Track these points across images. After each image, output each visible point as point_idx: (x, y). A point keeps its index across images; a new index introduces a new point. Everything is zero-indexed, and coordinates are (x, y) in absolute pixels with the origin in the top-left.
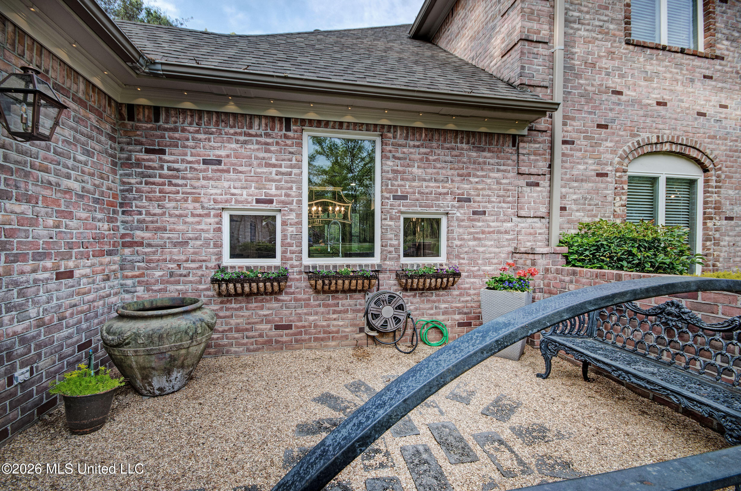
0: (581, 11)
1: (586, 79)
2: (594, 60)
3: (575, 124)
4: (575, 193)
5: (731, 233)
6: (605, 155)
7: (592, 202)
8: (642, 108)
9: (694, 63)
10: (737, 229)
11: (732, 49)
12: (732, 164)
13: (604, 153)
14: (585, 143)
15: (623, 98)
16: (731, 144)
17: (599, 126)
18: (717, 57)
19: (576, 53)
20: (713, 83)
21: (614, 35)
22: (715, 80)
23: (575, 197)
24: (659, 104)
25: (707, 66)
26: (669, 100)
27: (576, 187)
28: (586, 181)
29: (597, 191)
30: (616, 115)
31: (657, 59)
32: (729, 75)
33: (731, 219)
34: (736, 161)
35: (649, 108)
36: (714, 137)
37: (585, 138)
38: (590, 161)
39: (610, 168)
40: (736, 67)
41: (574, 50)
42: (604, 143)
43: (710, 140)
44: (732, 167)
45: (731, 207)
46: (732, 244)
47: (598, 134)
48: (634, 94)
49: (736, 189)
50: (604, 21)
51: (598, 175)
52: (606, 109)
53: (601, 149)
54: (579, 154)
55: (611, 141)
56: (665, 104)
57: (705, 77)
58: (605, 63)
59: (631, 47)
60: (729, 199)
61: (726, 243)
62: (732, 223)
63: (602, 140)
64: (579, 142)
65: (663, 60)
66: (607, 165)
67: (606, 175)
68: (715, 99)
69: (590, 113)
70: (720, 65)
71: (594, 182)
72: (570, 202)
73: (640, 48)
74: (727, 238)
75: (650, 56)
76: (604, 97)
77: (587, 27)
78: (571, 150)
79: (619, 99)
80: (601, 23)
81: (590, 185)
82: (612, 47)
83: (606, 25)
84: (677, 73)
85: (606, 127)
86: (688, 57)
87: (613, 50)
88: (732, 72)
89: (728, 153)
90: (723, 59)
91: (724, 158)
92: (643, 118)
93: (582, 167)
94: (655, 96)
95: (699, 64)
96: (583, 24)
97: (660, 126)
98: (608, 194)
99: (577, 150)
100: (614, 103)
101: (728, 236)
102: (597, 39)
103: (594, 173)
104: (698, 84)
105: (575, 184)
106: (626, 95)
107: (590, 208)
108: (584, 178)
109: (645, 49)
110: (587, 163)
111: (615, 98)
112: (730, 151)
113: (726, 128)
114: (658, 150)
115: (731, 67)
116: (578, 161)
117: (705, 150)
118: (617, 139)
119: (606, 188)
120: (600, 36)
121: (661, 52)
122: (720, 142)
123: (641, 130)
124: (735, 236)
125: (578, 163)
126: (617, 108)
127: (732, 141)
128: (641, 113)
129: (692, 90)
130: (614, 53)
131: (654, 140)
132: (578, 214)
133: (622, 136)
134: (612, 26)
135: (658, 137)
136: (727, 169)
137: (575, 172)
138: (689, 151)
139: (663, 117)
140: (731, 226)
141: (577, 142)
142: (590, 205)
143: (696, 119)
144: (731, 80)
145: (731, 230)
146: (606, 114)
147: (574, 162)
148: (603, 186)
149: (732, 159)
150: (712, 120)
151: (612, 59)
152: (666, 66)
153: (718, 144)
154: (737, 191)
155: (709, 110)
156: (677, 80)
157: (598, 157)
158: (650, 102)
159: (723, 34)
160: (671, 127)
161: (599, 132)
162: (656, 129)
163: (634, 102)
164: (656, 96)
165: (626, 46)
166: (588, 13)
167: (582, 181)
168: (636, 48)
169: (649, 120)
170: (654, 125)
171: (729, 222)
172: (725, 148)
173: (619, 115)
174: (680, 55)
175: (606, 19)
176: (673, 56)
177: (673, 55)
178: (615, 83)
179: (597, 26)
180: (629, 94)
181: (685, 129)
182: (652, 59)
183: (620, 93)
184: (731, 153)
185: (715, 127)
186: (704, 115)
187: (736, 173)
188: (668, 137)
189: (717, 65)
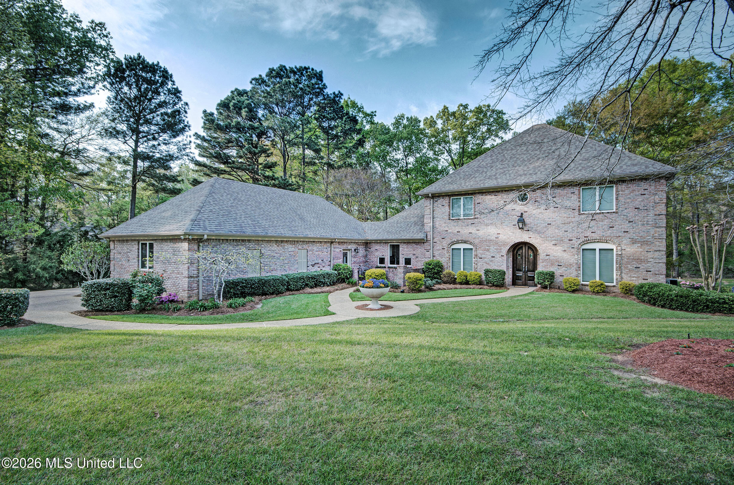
1: (439, 229)
2: (441, 225)
3: (436, 239)
4: (437, 253)
5: (481, 262)
6: (444, 245)
10: (483, 261)
17: (442, 238)
18: (476, 218)
19: (437, 224)
20: (474, 225)
21: (446, 219)
24: (458, 232)
25: (472, 221)
34: (483, 244)
35: (455, 233)
36: (475, 238)
37: (439, 241)
38: (441, 246)
39: (445, 247)
40: (483, 219)
43: (473, 239)
44: (481, 245)
45: (481, 255)
46: (482, 265)
48: (451, 231)
51: (443, 249)
52: (444, 235)
53: (443, 243)
55: (445, 241)
56: (460, 232)
57: (471, 224)
58: (443, 225)
60: (480, 253)
61: (479, 264)
67: (445, 249)
68: (475, 229)
69: (440, 236)
72: (436, 255)
73: (452, 220)
76: (443, 232)
79: (447, 232)
80: (442, 217)
81: (441, 251)
84: (463, 224)
85: (444, 238)
90: (478, 218)
91: (478, 243)
93: (439, 247)
95: (470, 221)
96: (438, 217)
98: (445, 253)
99: (437, 244)
103: (441, 248)
104: (470, 226)
105: (437, 251)
107: (441, 256)
109: (454, 220)
113: (479, 236)
114: (458, 242)
117: (471, 241)
120: (442, 219)
122: (477, 239)
123: (453, 238)
124: (483, 263)
126: (447, 234)
127: (481, 239)
128: (453, 235)
129: (468, 228)
130: (446, 222)
132: (438, 257)
133: (448, 240)
134: (445, 217)
135: (456, 240)
136: (479, 246)
137: (437, 248)
138: (467, 242)
139: (459, 235)
141: (437, 242)
143: (469, 234)
144: (481, 223)
147: (437, 246)
148: (444, 251)
150: (474, 234)
151: (445, 224)
152: (460, 223)
154: (483, 251)
155: (473, 232)
156: (463, 226)
159: (478, 212)
160: (461, 237)
161: (443, 240)
163: (450, 233)
164: (457, 230)
165: (449, 220)
166: (439, 215)
167: (439, 250)
169: (455, 236)
170: (457, 237)
171: (481, 259)
173: (447, 236)
174: (464, 220)
175: (444, 215)
176: (462, 221)
178: (446, 229)
180: (449, 231)
181: (465, 237)
184: (480, 242)
185: (475, 236)
186: (471, 233)
187: (483, 247)
188: (459, 239)
189: (476, 220)
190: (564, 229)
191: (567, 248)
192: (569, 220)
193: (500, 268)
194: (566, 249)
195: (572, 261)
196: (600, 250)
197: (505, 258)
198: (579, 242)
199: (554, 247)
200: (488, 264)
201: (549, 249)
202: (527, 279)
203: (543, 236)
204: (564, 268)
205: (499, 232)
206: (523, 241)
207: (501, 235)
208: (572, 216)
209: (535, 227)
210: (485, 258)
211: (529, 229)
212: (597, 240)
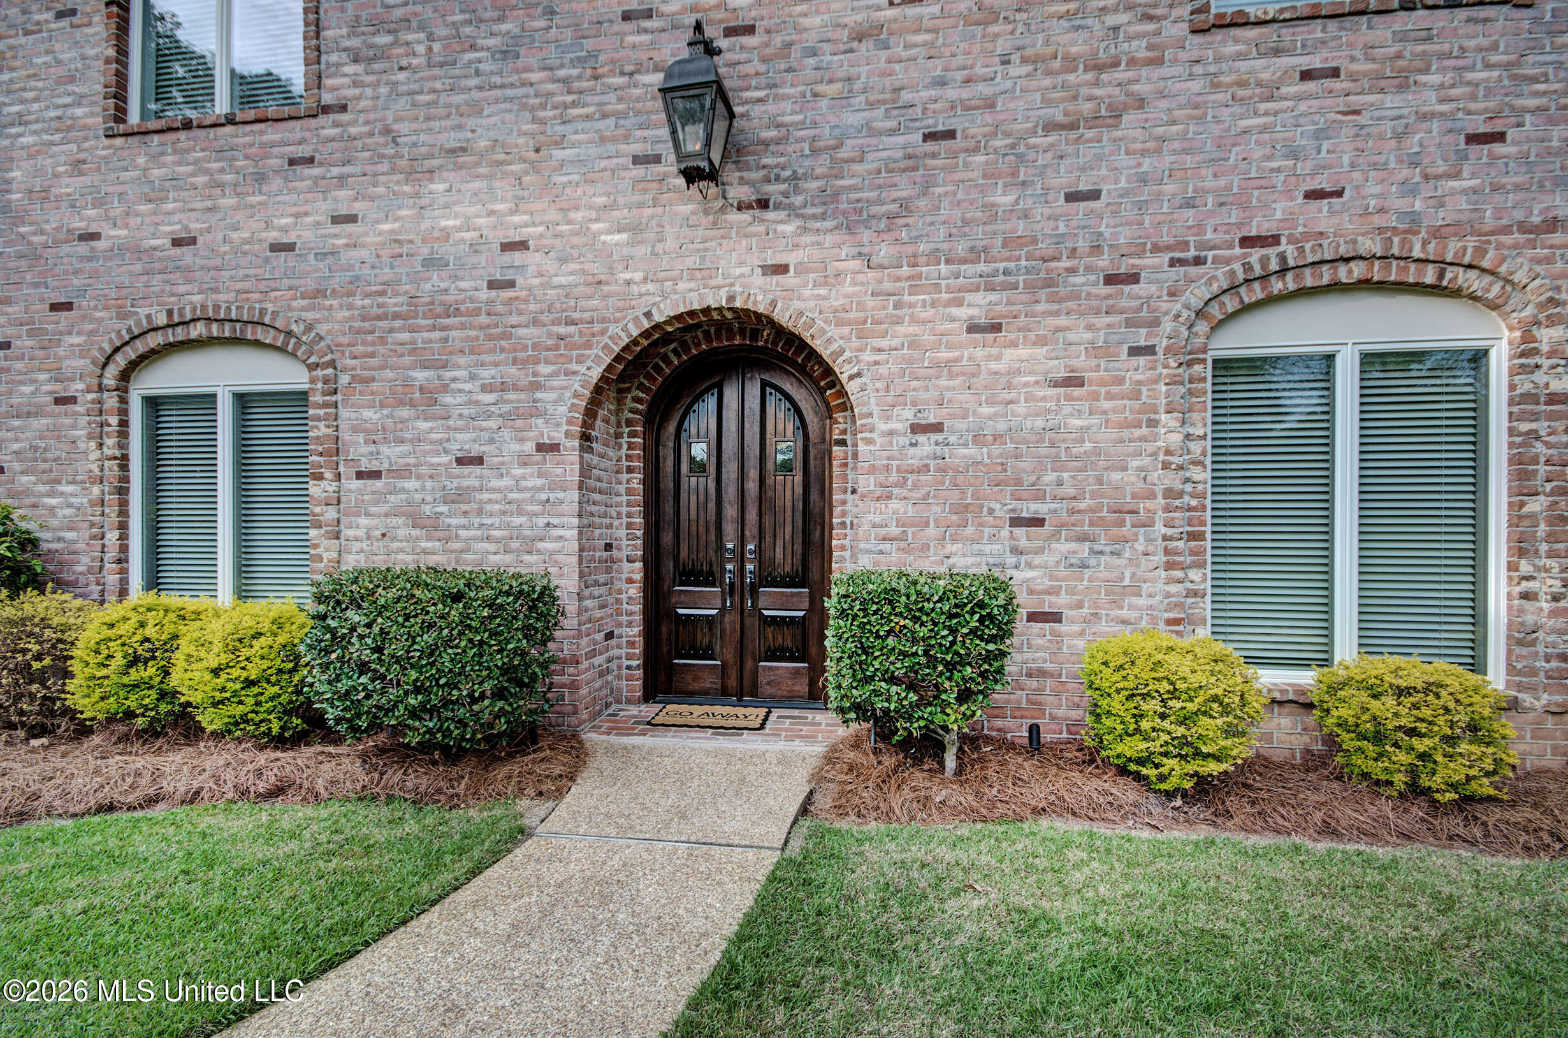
0: (23, 102)
1: (31, 224)
2: (47, 183)
3: (10, 310)
4: (17, 440)
5: (373, 509)
6: (68, 362)
7: (49, 455)
8: (140, 259)
9: (265, 138)
10: (392, 498)
11: (371, 78)
12: (370, 349)
13: (67, 358)
14: (30, 343)
15: (100, 245)
16: (367, 301)
17: (55, 307)
18: (326, 109)
19: (13, 179)
20: (316, 171)
21: (85, 127)
22: (321, 164)
23: (16, 446)
24: (177, 243)
25: (299, 135)
26: (201, 232)
27: (19, 428)
28: (36, 414)
29: (56, 431)
30: (86, 281)
31: (175, 152)
32: (359, 144)
33: (375, 475)
34: (383, 341)
35: (158, 254)
36: (320, 293)
37: (31, 333)
38: (43, 377)
39: (80, 386)
40: (384, 119)
41: (11, 175)
42: (66, 338)
43: (304, 302)
44: (372, 355)
45: (372, 448)
46: (378, 533)
47: (53, 323)
48: (123, 232)
49: (383, 406)
50: (65, 106)
51: (58, 401)
52: (66, 272)
53: (61, 351)
54: (19, 365)
55: (79, 334)
56: (193, 241)
57: (292, 162)
58: (68, 186)
59: (119, 141)
60: (365, 431)
61: (361, 533)
62: (378, 484)
63: (61, 334)
64: (19, 343)
65: (188, 151)
66: (73, 380)
67: (73, 400)
68: (322, 208)
69: (36, 285)
70: (336, 125)
71: (52, 415)
72: (8, 458)
73: (136, 139)
74: (363, 521)
75: (159, 149)
76: (65, 249)
77: (35, 127)
78: (6, 358)
79: (93, 249)
80: (59, 112)
81: (44, 421)
82: (80, 150)
83: (70, 111)
84: (222, 171)
85: (68, 306)
86: (248, 128)
87: (82, 156)
88: (371, 134)
89: (357, 324)
90: (343, 108)
91: (345, 340)
92: (145, 278)
93: (27, 389)
94: (168, 229)
95: (277, 137)
96: (26, 123)
97: (182, 289)
98: (79, 438)
99: (17, 359)
100: (82, 259)
101: (368, 515)
102: (53, 143)
103: (50, 399)
104: (276, 183)
105: (17, 423)
106: (109, 238)
107: (47, 466)
108: (33, 409)
109: (147, 138)
110: (36, 381)
111: (83, 248)
112: (364, 319)
113: (351, 268)
114: (180, 338)
115: (367, 123)
116: (19, 378)
117: (288, 324)
118: (91, 327)
119: (74, 427)
120: (57, 137)
121: (182, 135)
122: (335, 303)
123: (141, 302)
124: (387, 515)
125: (21, 383)
126: (88, 266)
127: (367, 295)
128: (138, 267)
129: (259, 198)
130: (84, 162)
131: (162, 320)
132: (25, 479)
133: (101, 320)
134: (79, 112)
135: (170, 313)
136: (355, 362)
137: (15, 401)
138: (254, 333)
139: (188, 270)
140: (374, 493)
141: (16, 343)
142: (45, 460)
143: (267, 260)
144: (367, 154)
145: (376, 502)
146: (65, 283)
147: (13, 382)
148: (68, 421)
149: (370, 338)
150: (311, 257)
151: (81, 174)
152: (196, 162)
153: (331, 308)
154: (385, 412)
155: (304, 235)
156: (221, 186)
157: (55, 366)
158: (158, 242)
159: (345, 50)
160: (205, 286)
161: (55, 319)
162: (173, 295)
163: (120, 250)
164: (173, 228)
165: (107, 142)
166: (36, 100)
167: (29, 415)
168: (130, 139)
169: (156, 280)
170: (168, 288)
171: (369, 482)
172: (346, 314)
173: (91, 281)
174: (229, 129)
175: (68, 100)
176: (212, 136)
177: (212, 132)
178: (88, 218)
179: (52, 119)
180: (113, 234)
181: (239, 285)
182: (163, 154)
183: (94, 236)
184: (367, 324)
185: (318, 270)
186: (289, 247)
187: (382, 368)
188: (194, 310)
189: (327, 127)
190: (1062, 179)
191: (1093, 349)
192: (1108, 89)
193: (531, 565)
194: (1081, 362)
195: (1129, 480)
196: (1368, 360)
197: (568, 466)
198: (1197, 295)
199: (977, 351)
200: (431, 526)
201: (947, 368)
202: (753, 643)
203: (884, 252)
204: (1064, 547)
205: (519, 226)
206: (715, 299)
207: (531, 259)
208: (1139, 48)
209: (822, 165)
210: (404, 472)
211: (773, 190)
212: (1358, 270)
